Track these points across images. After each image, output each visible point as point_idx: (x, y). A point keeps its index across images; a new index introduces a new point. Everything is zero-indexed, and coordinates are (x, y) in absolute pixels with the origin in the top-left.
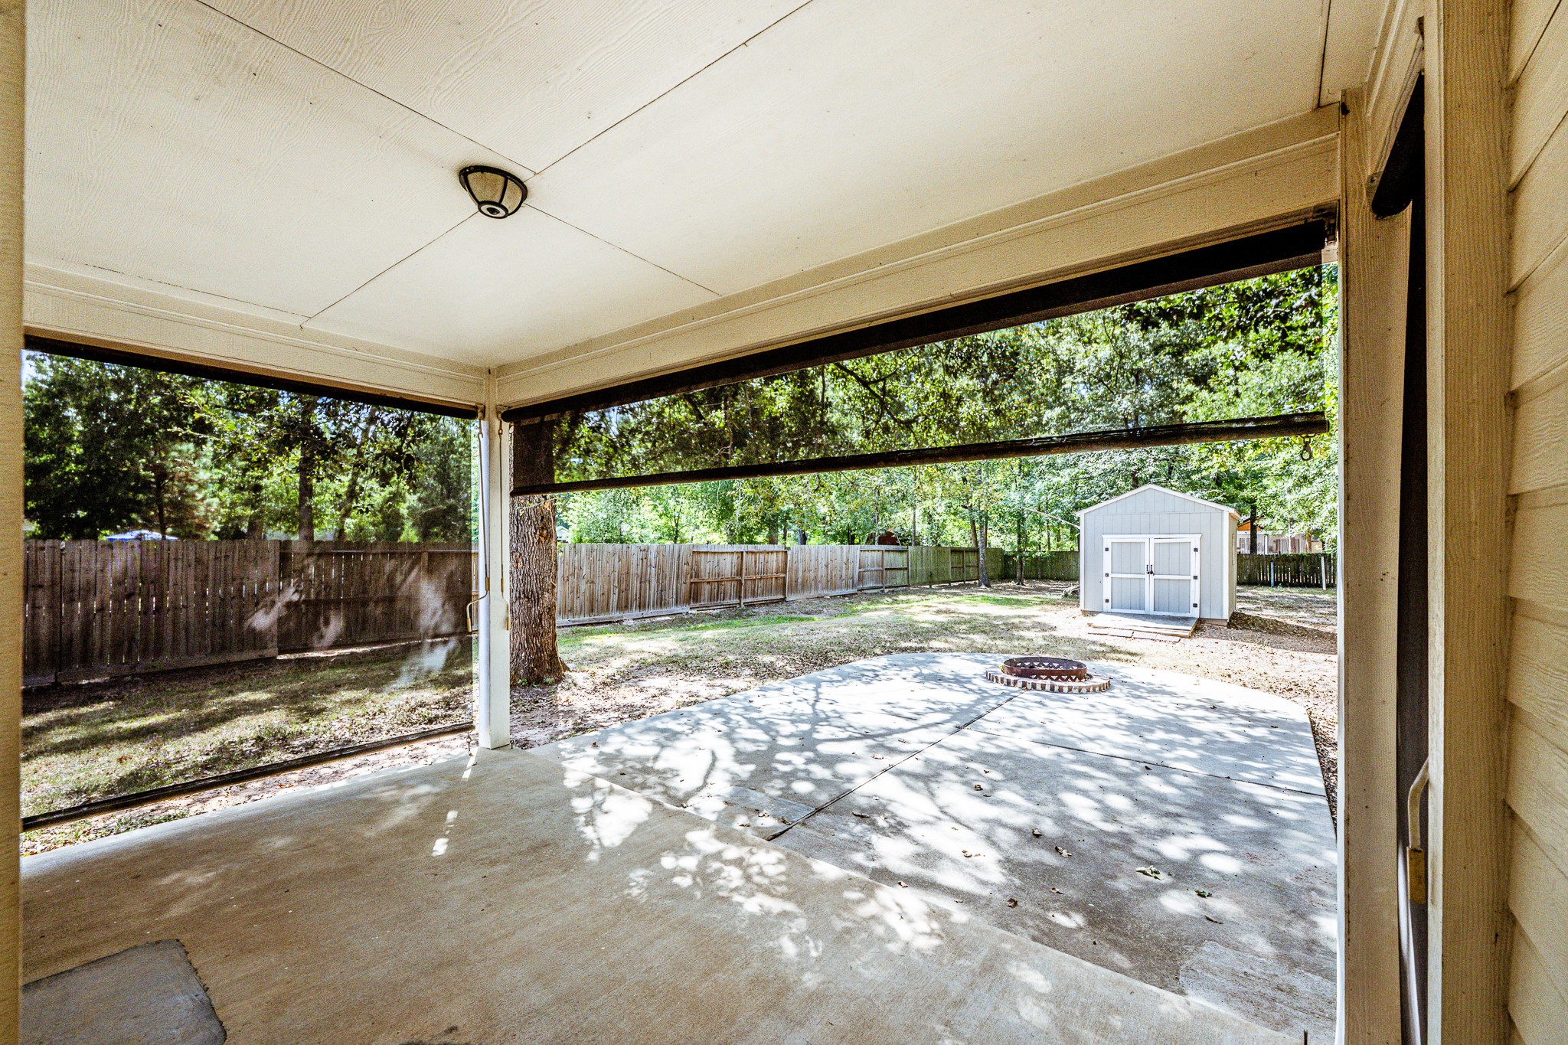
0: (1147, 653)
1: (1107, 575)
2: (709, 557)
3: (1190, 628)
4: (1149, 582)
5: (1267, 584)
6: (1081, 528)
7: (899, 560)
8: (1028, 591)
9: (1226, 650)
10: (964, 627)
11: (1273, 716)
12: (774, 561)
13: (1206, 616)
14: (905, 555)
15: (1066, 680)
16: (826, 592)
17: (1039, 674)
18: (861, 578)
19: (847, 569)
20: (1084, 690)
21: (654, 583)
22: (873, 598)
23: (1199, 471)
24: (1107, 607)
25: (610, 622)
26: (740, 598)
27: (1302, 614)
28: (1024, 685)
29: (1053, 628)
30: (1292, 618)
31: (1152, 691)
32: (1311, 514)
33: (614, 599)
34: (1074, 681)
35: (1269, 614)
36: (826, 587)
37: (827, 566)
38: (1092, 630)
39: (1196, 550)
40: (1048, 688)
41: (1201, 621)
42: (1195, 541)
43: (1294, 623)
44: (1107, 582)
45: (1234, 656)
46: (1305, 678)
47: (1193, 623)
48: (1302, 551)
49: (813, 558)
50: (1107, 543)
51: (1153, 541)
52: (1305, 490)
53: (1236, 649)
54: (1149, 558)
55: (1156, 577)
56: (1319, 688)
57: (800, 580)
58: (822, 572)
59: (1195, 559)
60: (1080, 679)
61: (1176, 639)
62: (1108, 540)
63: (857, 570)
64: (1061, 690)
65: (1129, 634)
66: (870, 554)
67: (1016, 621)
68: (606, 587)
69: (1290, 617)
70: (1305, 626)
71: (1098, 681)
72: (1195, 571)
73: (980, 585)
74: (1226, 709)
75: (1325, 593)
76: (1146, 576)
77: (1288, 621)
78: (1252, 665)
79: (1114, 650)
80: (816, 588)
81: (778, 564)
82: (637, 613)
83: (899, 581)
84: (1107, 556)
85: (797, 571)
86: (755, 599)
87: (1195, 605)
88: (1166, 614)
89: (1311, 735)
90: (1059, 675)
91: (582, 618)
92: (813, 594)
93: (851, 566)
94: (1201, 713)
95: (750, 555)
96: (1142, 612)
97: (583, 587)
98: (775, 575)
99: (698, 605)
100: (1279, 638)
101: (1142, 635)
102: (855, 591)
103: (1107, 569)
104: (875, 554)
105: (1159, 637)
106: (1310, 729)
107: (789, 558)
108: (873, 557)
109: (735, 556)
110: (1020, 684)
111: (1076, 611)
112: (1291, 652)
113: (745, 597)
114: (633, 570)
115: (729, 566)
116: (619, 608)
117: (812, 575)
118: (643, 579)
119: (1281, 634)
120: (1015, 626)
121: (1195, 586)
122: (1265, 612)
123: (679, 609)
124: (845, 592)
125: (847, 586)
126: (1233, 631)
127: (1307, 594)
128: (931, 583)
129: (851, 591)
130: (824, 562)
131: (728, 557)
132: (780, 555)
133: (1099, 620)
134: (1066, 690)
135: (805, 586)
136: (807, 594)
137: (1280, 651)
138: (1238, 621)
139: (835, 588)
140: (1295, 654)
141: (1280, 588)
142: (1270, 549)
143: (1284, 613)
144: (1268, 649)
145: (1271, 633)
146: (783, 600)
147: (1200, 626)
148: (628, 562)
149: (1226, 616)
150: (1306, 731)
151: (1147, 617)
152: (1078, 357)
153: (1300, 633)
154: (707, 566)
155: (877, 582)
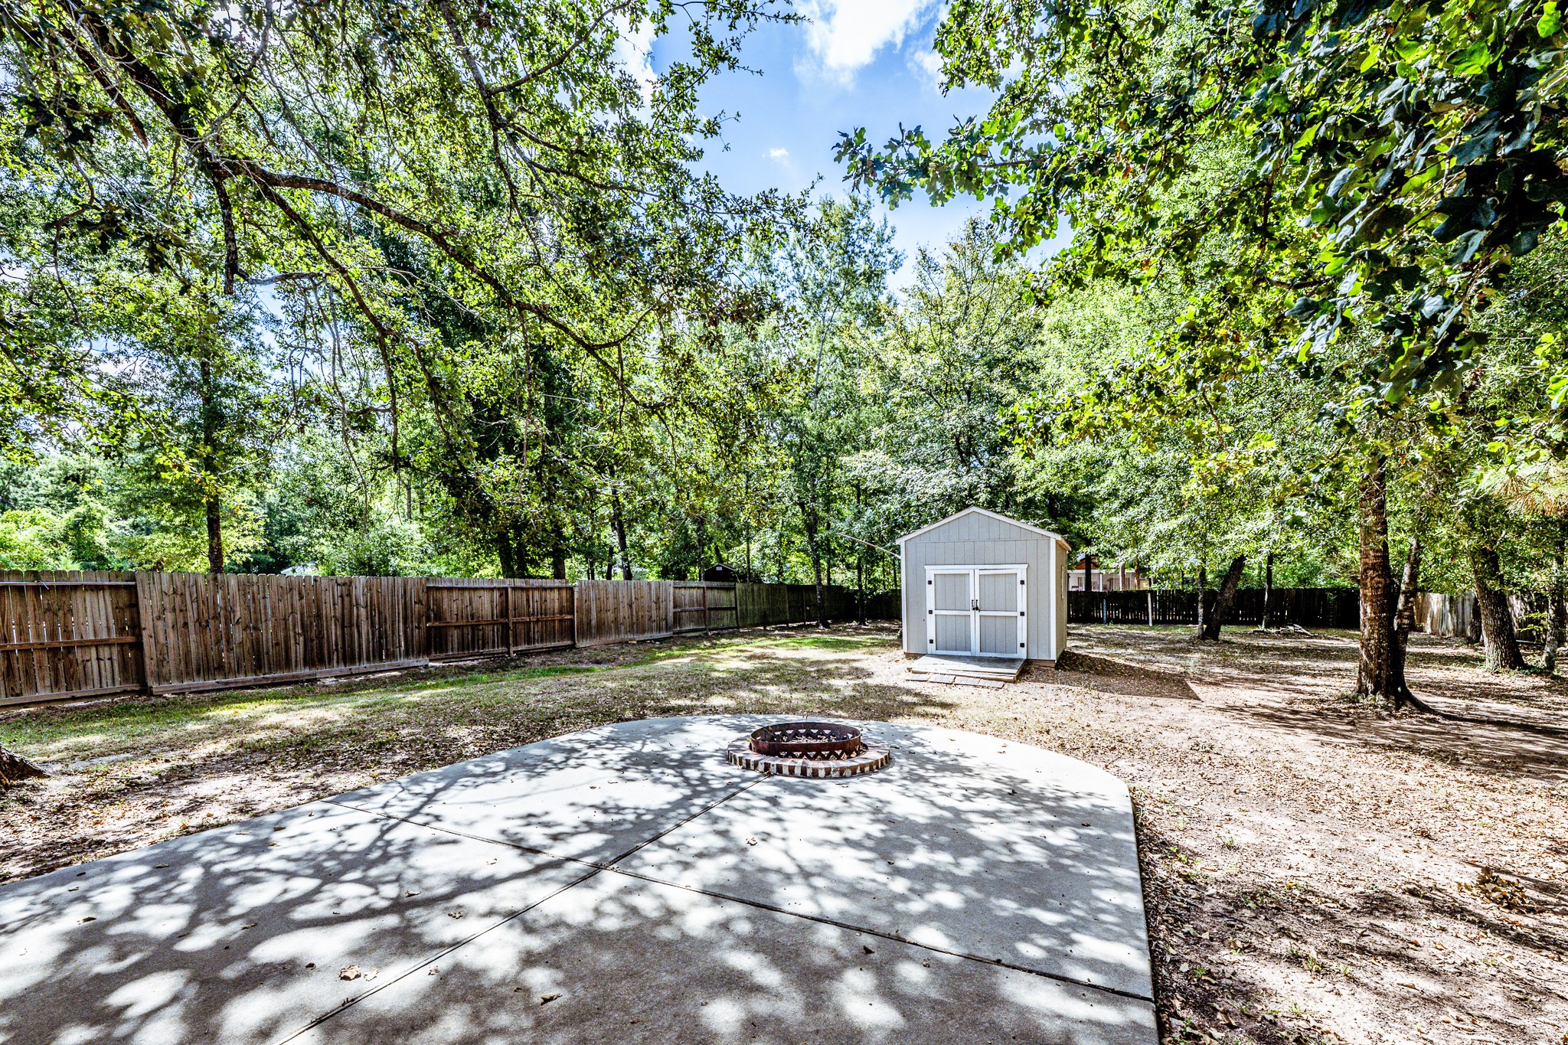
0: (964, 704)
1: (931, 612)
2: (455, 594)
3: (1015, 671)
4: (975, 618)
5: (1100, 621)
6: (902, 557)
7: (725, 598)
8: (868, 632)
9: (1050, 696)
10: (768, 676)
11: (1085, 804)
12: (554, 600)
13: (1033, 657)
14: (732, 594)
15: (827, 758)
16: (630, 636)
17: (790, 752)
18: (677, 618)
19: (658, 608)
20: (848, 773)
21: (365, 628)
22: (689, 642)
23: (1025, 491)
24: (931, 648)
25: (296, 683)
26: (508, 646)
27: (1130, 651)
28: (767, 766)
29: (870, 675)
30: (1121, 657)
31: (942, 768)
32: (1137, 541)
33: (298, 650)
34: (839, 758)
35: (1098, 652)
36: (631, 631)
37: (630, 606)
38: (911, 676)
39: (1022, 582)
40: (798, 771)
41: (1028, 662)
42: (1021, 572)
43: (1121, 661)
44: (931, 620)
45: (1059, 704)
46: (1129, 730)
47: (1019, 665)
48: (1132, 588)
49: (611, 596)
50: (930, 576)
51: (978, 573)
52: (1132, 512)
53: (1062, 694)
54: (974, 593)
55: (983, 613)
56: (1146, 744)
57: (594, 622)
58: (624, 612)
59: (1021, 592)
60: (849, 754)
61: (1000, 684)
62: (931, 572)
63: (671, 610)
64: (815, 775)
65: (950, 679)
66: (687, 592)
67: (831, 666)
68: (281, 635)
69: (1118, 655)
70: (1133, 664)
71: (873, 755)
72: (1022, 606)
73: (817, 626)
74: (1027, 793)
75: (1151, 629)
76: (972, 613)
77: (1117, 660)
78: (1076, 715)
79: (927, 701)
80: (618, 631)
81: (561, 603)
82: (343, 669)
83: (726, 622)
84: (930, 589)
85: (589, 610)
86: (532, 646)
87: (1022, 645)
88: (993, 655)
89: (1132, 838)
90: (818, 752)
91: (241, 678)
92: (613, 638)
93: (662, 605)
94: (993, 804)
95: (518, 593)
96: (968, 654)
97: (238, 634)
98: (558, 617)
99: (443, 655)
100: (1106, 679)
101: (964, 681)
102: (669, 634)
103: (930, 605)
104: (694, 591)
105: (982, 682)
106: (1130, 824)
107: (576, 596)
108: (691, 596)
109: (496, 594)
110: (761, 767)
111: (899, 653)
112: (1117, 696)
113: (516, 644)
114: (328, 610)
115: (487, 606)
116: (309, 662)
117: (611, 616)
118: (347, 622)
119: (1108, 675)
120: (829, 674)
121: (1022, 622)
122: (1096, 650)
123: (412, 662)
124: (656, 635)
125: (659, 629)
126: (1060, 673)
127: (1135, 631)
128: (765, 625)
129: (664, 634)
130: (626, 602)
131: (486, 596)
132: (564, 593)
133: (918, 664)
134: (822, 773)
135: (601, 629)
136: (604, 640)
137: (1107, 695)
138: (1068, 662)
139: (643, 632)
140: (1122, 698)
141: (1111, 625)
142: (1105, 588)
143: (1113, 651)
144: (1095, 693)
145: (1098, 673)
146: (572, 647)
147: (1027, 669)
148: (318, 603)
149: (1054, 657)
150: (1126, 830)
151: (973, 659)
152: (905, 365)
153: (1128, 672)
154: (452, 605)
155: (698, 623)
